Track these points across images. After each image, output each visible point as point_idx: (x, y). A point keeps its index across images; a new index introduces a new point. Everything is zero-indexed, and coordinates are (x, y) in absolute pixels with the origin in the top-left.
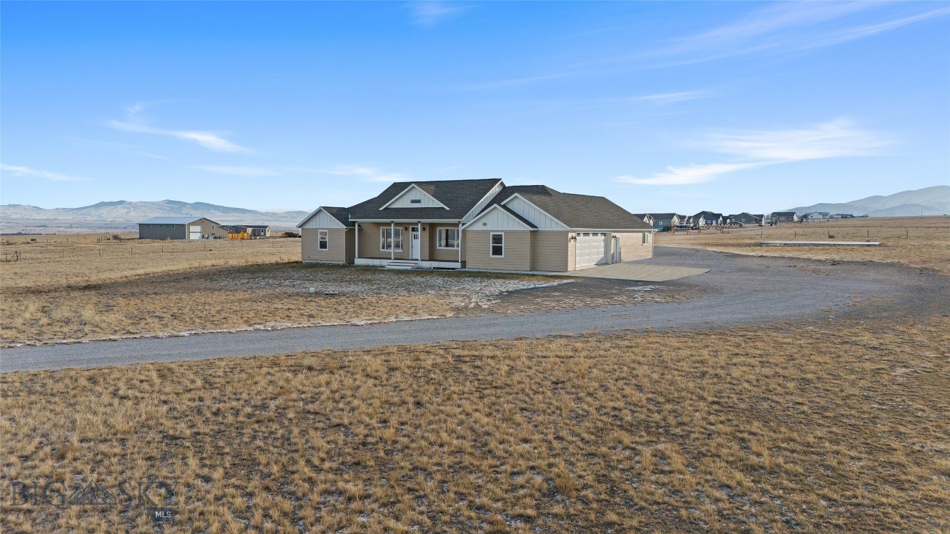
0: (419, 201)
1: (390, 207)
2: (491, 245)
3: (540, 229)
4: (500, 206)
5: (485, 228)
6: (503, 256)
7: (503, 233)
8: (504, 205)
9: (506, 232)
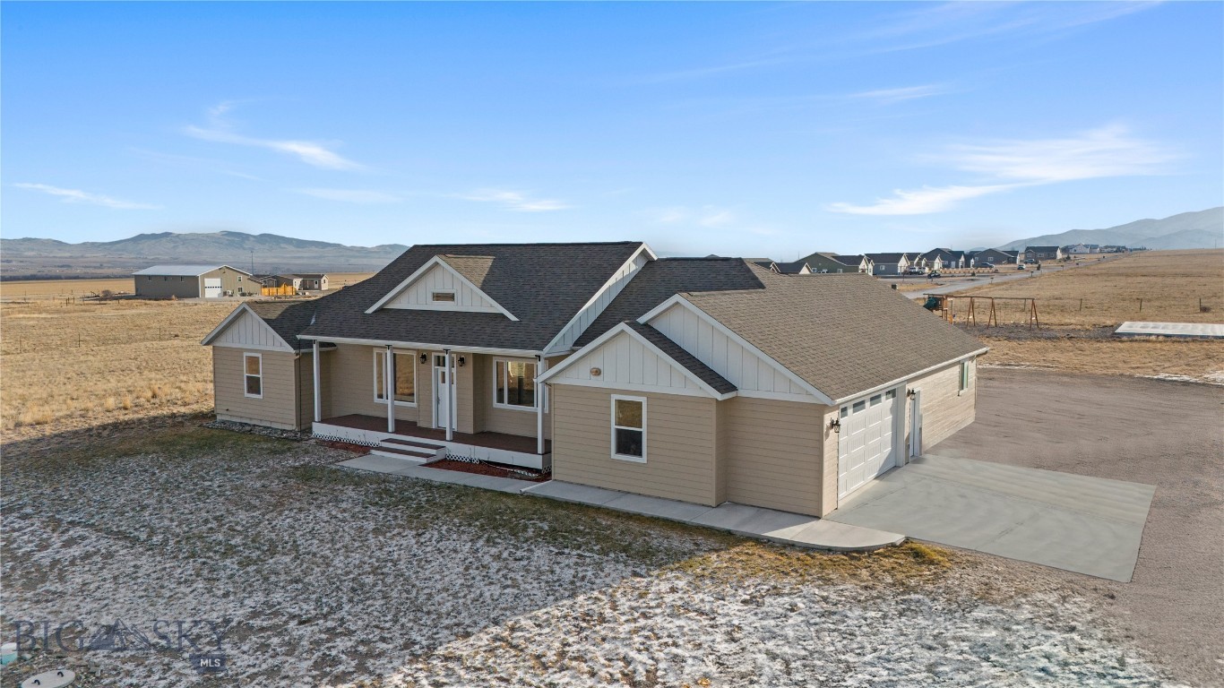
0: (451, 297)
1: (391, 306)
2: (614, 427)
3: (742, 393)
4: (635, 326)
5: (596, 382)
6: (643, 460)
7: (643, 400)
8: (646, 325)
9: (651, 396)
